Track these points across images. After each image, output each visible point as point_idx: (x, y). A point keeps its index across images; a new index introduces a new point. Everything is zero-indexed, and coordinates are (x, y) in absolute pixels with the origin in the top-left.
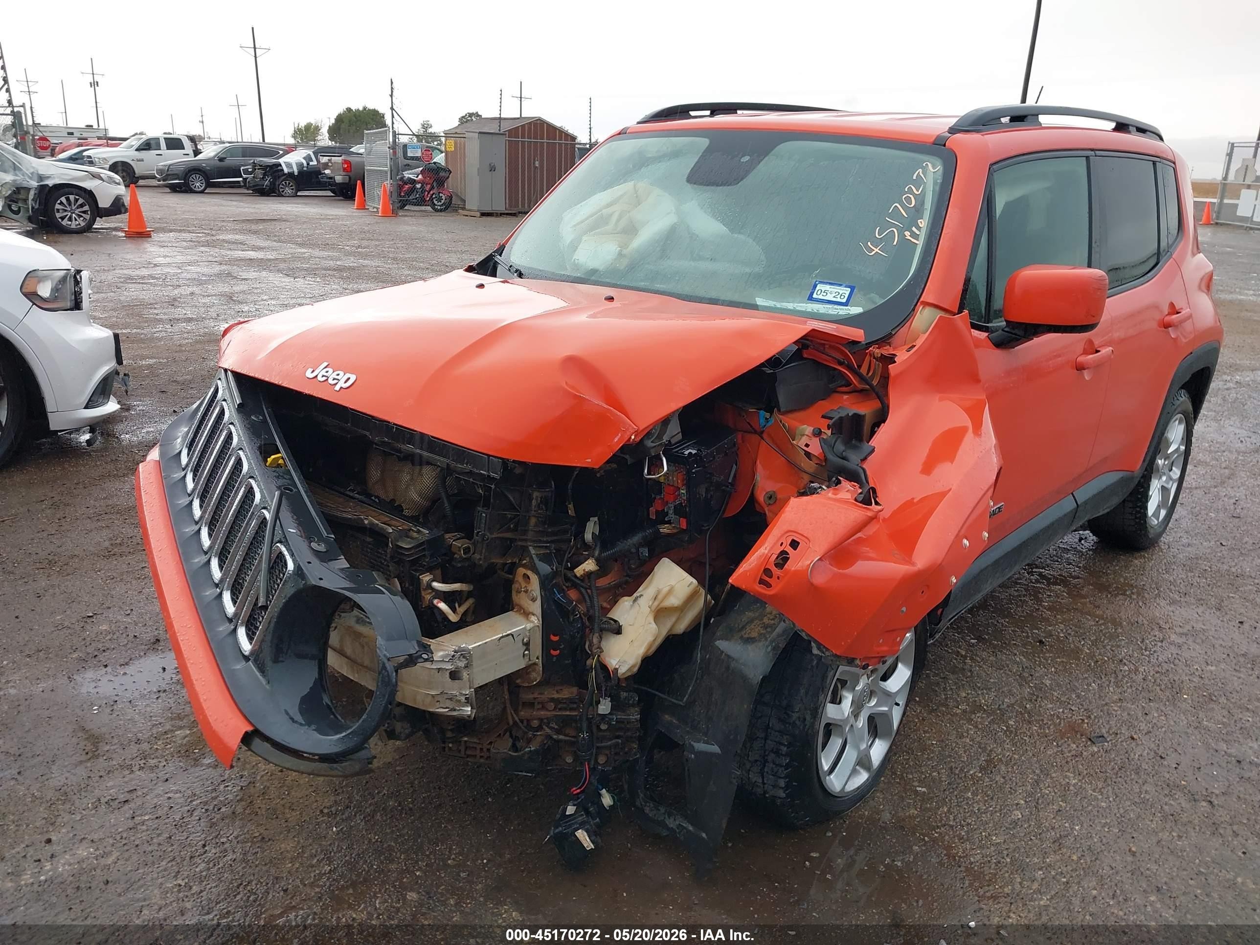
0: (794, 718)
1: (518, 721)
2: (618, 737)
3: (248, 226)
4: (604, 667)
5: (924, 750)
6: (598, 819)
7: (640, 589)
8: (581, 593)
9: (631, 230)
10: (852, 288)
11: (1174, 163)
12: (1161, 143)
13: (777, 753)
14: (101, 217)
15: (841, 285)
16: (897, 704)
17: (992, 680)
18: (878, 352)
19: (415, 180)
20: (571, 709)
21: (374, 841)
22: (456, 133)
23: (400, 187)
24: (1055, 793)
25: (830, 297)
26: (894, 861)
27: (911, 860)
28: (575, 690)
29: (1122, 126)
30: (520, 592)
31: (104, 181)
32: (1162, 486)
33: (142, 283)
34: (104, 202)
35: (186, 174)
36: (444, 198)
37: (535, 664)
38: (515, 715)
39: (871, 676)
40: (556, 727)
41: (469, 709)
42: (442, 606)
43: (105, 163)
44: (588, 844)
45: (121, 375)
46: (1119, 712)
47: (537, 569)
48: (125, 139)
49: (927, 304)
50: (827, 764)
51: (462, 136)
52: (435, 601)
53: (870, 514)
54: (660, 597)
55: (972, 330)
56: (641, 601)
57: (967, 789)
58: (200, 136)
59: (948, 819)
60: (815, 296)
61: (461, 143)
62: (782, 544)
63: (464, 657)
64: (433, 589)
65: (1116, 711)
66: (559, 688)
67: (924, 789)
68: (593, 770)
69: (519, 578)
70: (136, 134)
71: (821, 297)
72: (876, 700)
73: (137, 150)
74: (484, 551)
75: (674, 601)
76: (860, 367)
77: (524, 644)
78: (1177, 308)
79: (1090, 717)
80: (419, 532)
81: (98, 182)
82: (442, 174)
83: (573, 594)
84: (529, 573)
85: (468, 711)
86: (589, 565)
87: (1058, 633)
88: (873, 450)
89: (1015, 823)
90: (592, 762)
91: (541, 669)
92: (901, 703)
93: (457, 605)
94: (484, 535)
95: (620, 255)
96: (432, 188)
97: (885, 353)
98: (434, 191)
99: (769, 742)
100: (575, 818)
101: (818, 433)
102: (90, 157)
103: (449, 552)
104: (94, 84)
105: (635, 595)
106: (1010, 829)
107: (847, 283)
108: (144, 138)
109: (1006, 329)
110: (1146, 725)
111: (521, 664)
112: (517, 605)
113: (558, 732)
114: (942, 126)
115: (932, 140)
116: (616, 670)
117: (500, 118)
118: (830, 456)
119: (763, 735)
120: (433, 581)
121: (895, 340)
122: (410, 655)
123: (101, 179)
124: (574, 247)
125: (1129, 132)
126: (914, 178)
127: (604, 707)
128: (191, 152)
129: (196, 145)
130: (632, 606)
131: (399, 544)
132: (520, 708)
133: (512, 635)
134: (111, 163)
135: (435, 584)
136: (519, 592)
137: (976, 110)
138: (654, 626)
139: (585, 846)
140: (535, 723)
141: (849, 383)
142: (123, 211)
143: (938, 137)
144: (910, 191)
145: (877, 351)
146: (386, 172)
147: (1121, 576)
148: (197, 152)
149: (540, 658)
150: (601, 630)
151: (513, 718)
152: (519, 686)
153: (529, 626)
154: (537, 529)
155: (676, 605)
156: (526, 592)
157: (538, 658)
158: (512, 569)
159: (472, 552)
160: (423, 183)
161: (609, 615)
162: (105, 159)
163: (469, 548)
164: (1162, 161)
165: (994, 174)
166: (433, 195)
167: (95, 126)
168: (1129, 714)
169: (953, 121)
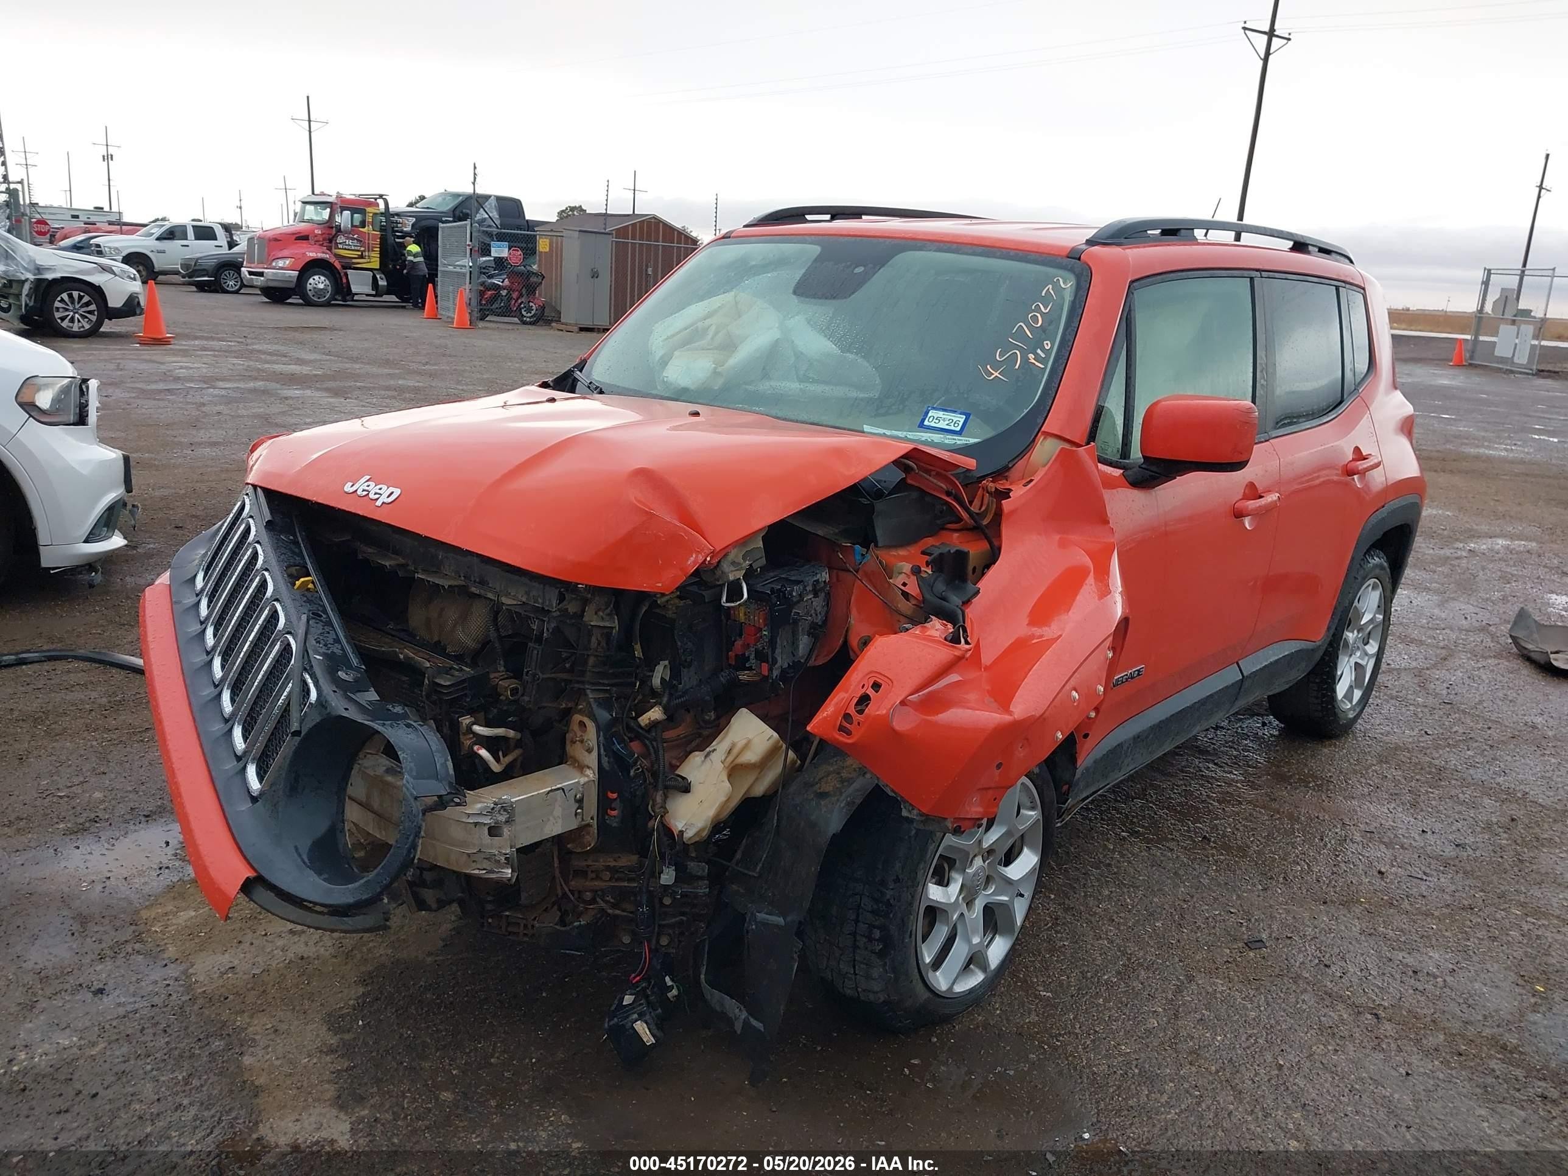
0: (888, 897)
1: (568, 892)
2: (683, 914)
3: (291, 335)
4: (667, 831)
5: (1052, 951)
6: (660, 1010)
7: (714, 743)
8: (645, 745)
9: (729, 346)
10: (968, 416)
11: (1364, 289)
12: (1349, 267)
13: (870, 939)
14: (110, 319)
15: (955, 412)
16: (1022, 895)
17: (1141, 878)
18: (992, 486)
19: (499, 285)
20: (630, 880)
21: (405, 1035)
22: (552, 231)
23: (482, 294)
24: (1200, 1001)
25: (942, 425)
26: (1006, 1070)
27: (1026, 1069)
28: (635, 858)
29: (1300, 246)
30: (575, 743)
31: (115, 275)
32: (1356, 663)
33: (158, 400)
34: (115, 301)
35: (218, 270)
36: (534, 308)
37: (589, 825)
38: (564, 885)
39: (988, 859)
40: (612, 900)
41: (510, 871)
42: (483, 753)
43: (118, 254)
44: (648, 1038)
45: (129, 507)
46: (1283, 916)
47: (594, 716)
48: (145, 226)
49: (1048, 434)
50: (929, 957)
51: (558, 234)
52: (476, 748)
53: (957, 653)
54: (735, 751)
55: (1099, 464)
56: (713, 756)
57: (1098, 995)
58: (236, 224)
59: (1073, 1027)
60: (926, 423)
61: (557, 244)
62: (864, 685)
63: (505, 810)
64: (475, 734)
65: (1280, 914)
66: (617, 855)
67: (1048, 994)
68: (653, 951)
69: (575, 727)
70: (157, 220)
71: (932, 424)
72: (994, 887)
73: (158, 239)
74: (534, 692)
75: (752, 756)
76: (971, 503)
77: (577, 801)
78: (1364, 454)
79: (1250, 920)
80: (461, 670)
81: (108, 276)
82: (533, 279)
83: (636, 747)
84: (586, 720)
85: (507, 874)
86: (655, 714)
87: (1225, 827)
88: (978, 592)
89: (1149, 1032)
90: (654, 942)
91: (596, 831)
92: (1026, 895)
93: (501, 753)
94: (534, 675)
95: (715, 373)
96: (521, 295)
97: (1000, 487)
98: (523, 300)
99: (861, 925)
100: (634, 1008)
101: (916, 571)
102: (98, 246)
103: (494, 694)
104: (108, 158)
105: (708, 749)
106: (1143, 1038)
107: (962, 410)
108: (168, 225)
109: (1143, 466)
110: (1313, 930)
111: (573, 824)
112: (571, 757)
113: (614, 906)
114: (1077, 238)
115: (1065, 253)
116: (681, 832)
117: (606, 215)
118: (928, 596)
119: (853, 917)
120: (474, 723)
121: (1015, 473)
122: (440, 797)
123: (113, 272)
124: (664, 362)
125: (1308, 253)
126: (1043, 294)
127: (668, 877)
128: (225, 244)
129: (231, 235)
130: (703, 762)
131: (437, 681)
132: (571, 876)
133: (563, 789)
134: (124, 253)
135: (477, 728)
136: (573, 742)
137: (1120, 222)
138: (727, 784)
139: (645, 1040)
140: (588, 895)
141: (960, 519)
142: (138, 312)
143: (1073, 249)
144: (1038, 308)
145: (991, 484)
146: (464, 275)
147: (1306, 765)
148: (232, 244)
149: (595, 819)
150: (666, 788)
151: (562, 888)
152: (570, 852)
153: (583, 780)
154: (597, 670)
155: (753, 761)
156: (582, 741)
157: (592, 818)
158: (567, 714)
159: (520, 693)
160: (510, 289)
161: (677, 772)
162: (117, 249)
163: (517, 689)
164: (1347, 286)
165: (1135, 292)
166: (521, 304)
167: (107, 209)
168: (1294, 917)
169: (1090, 234)
